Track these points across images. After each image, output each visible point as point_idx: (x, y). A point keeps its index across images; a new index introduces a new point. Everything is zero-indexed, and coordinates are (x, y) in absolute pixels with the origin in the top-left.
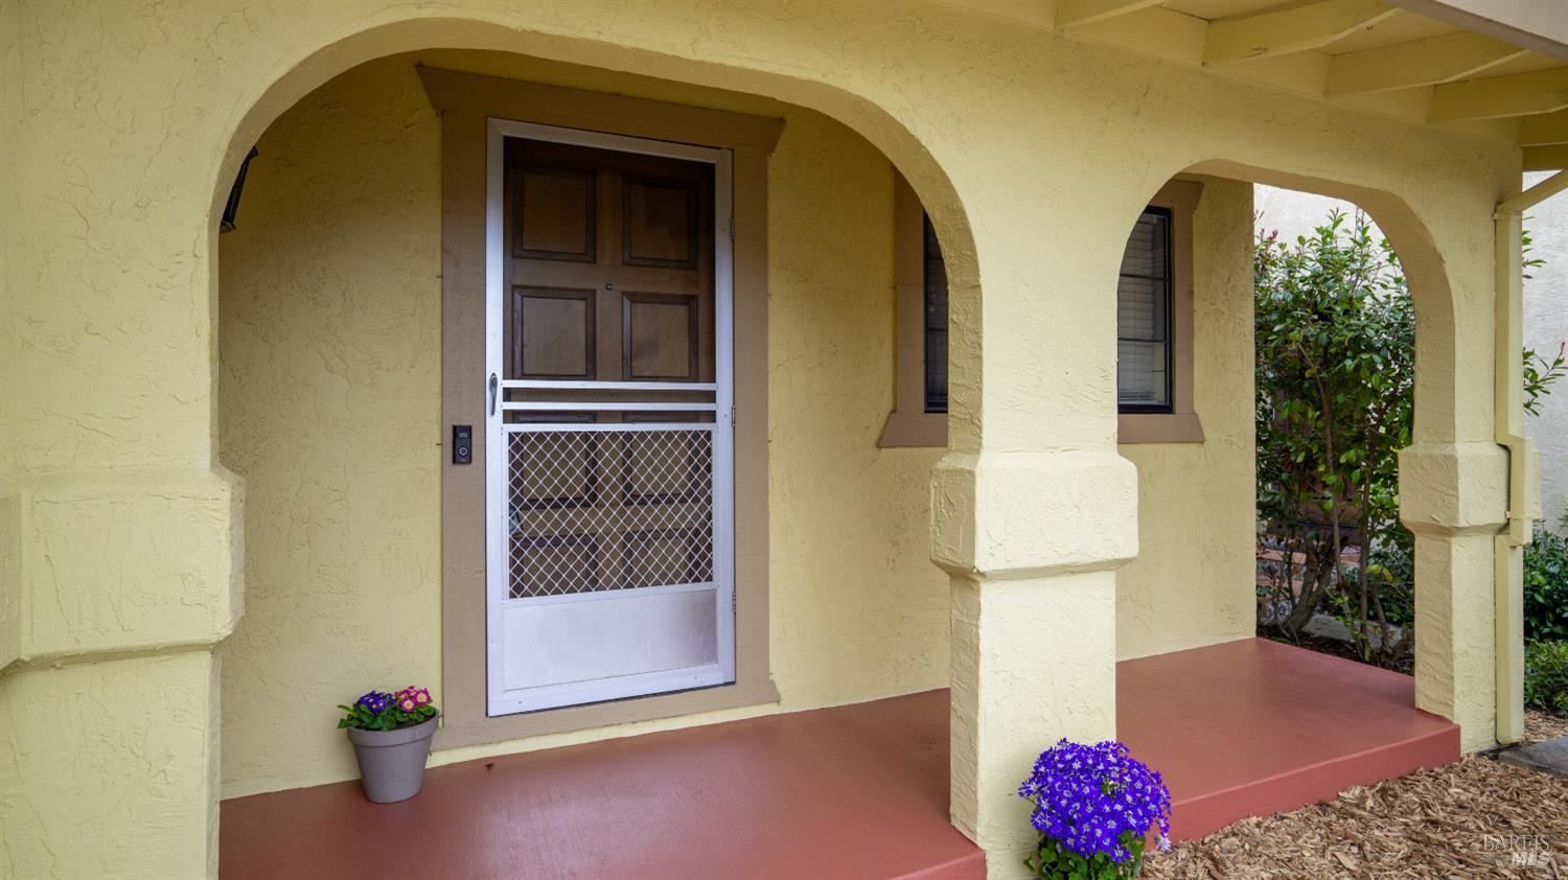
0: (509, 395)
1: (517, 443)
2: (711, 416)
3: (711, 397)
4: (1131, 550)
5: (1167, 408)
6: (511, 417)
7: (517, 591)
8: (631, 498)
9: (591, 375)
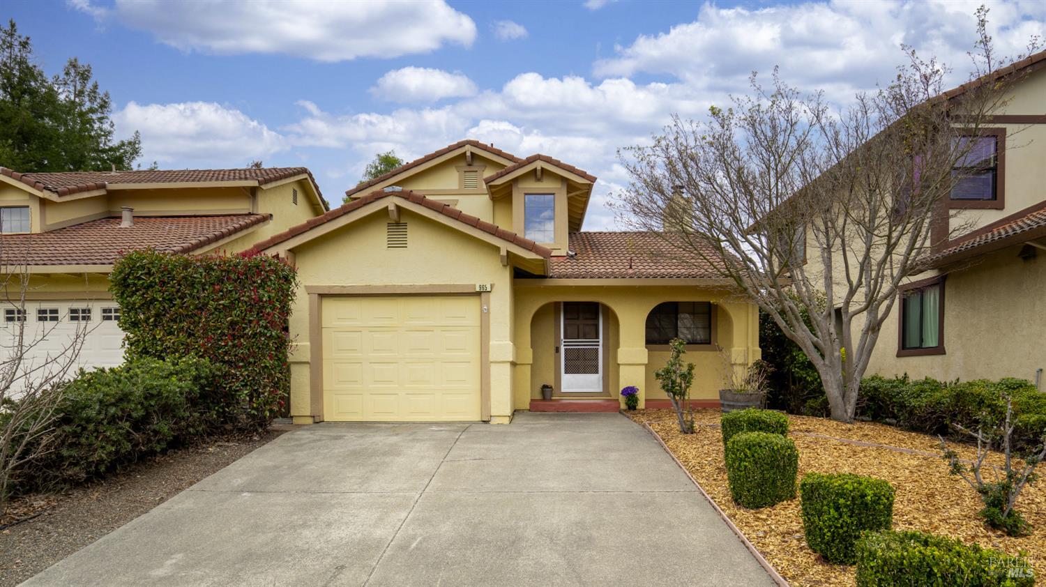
0: (565, 342)
1: (566, 349)
2: (598, 345)
3: (598, 342)
4: (646, 362)
5: (710, 343)
6: (565, 345)
7: (566, 373)
8: (585, 359)
9: (578, 338)
